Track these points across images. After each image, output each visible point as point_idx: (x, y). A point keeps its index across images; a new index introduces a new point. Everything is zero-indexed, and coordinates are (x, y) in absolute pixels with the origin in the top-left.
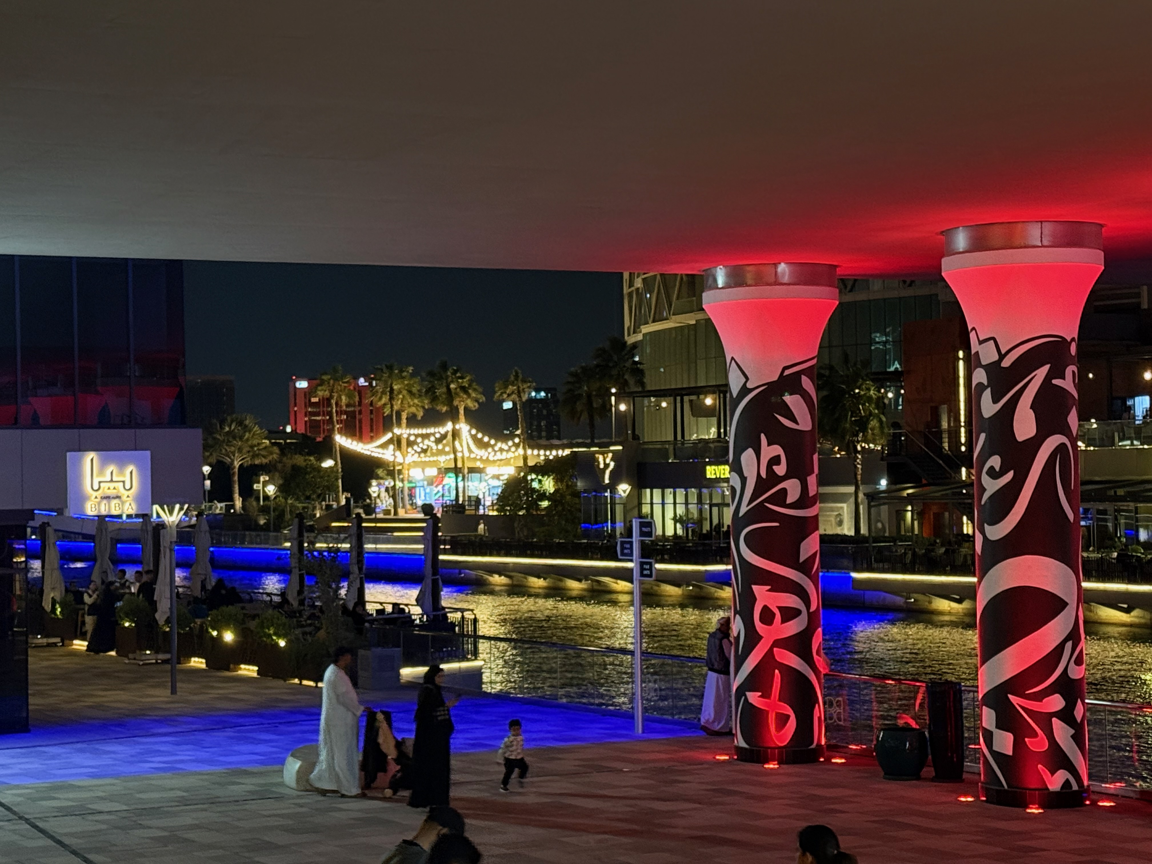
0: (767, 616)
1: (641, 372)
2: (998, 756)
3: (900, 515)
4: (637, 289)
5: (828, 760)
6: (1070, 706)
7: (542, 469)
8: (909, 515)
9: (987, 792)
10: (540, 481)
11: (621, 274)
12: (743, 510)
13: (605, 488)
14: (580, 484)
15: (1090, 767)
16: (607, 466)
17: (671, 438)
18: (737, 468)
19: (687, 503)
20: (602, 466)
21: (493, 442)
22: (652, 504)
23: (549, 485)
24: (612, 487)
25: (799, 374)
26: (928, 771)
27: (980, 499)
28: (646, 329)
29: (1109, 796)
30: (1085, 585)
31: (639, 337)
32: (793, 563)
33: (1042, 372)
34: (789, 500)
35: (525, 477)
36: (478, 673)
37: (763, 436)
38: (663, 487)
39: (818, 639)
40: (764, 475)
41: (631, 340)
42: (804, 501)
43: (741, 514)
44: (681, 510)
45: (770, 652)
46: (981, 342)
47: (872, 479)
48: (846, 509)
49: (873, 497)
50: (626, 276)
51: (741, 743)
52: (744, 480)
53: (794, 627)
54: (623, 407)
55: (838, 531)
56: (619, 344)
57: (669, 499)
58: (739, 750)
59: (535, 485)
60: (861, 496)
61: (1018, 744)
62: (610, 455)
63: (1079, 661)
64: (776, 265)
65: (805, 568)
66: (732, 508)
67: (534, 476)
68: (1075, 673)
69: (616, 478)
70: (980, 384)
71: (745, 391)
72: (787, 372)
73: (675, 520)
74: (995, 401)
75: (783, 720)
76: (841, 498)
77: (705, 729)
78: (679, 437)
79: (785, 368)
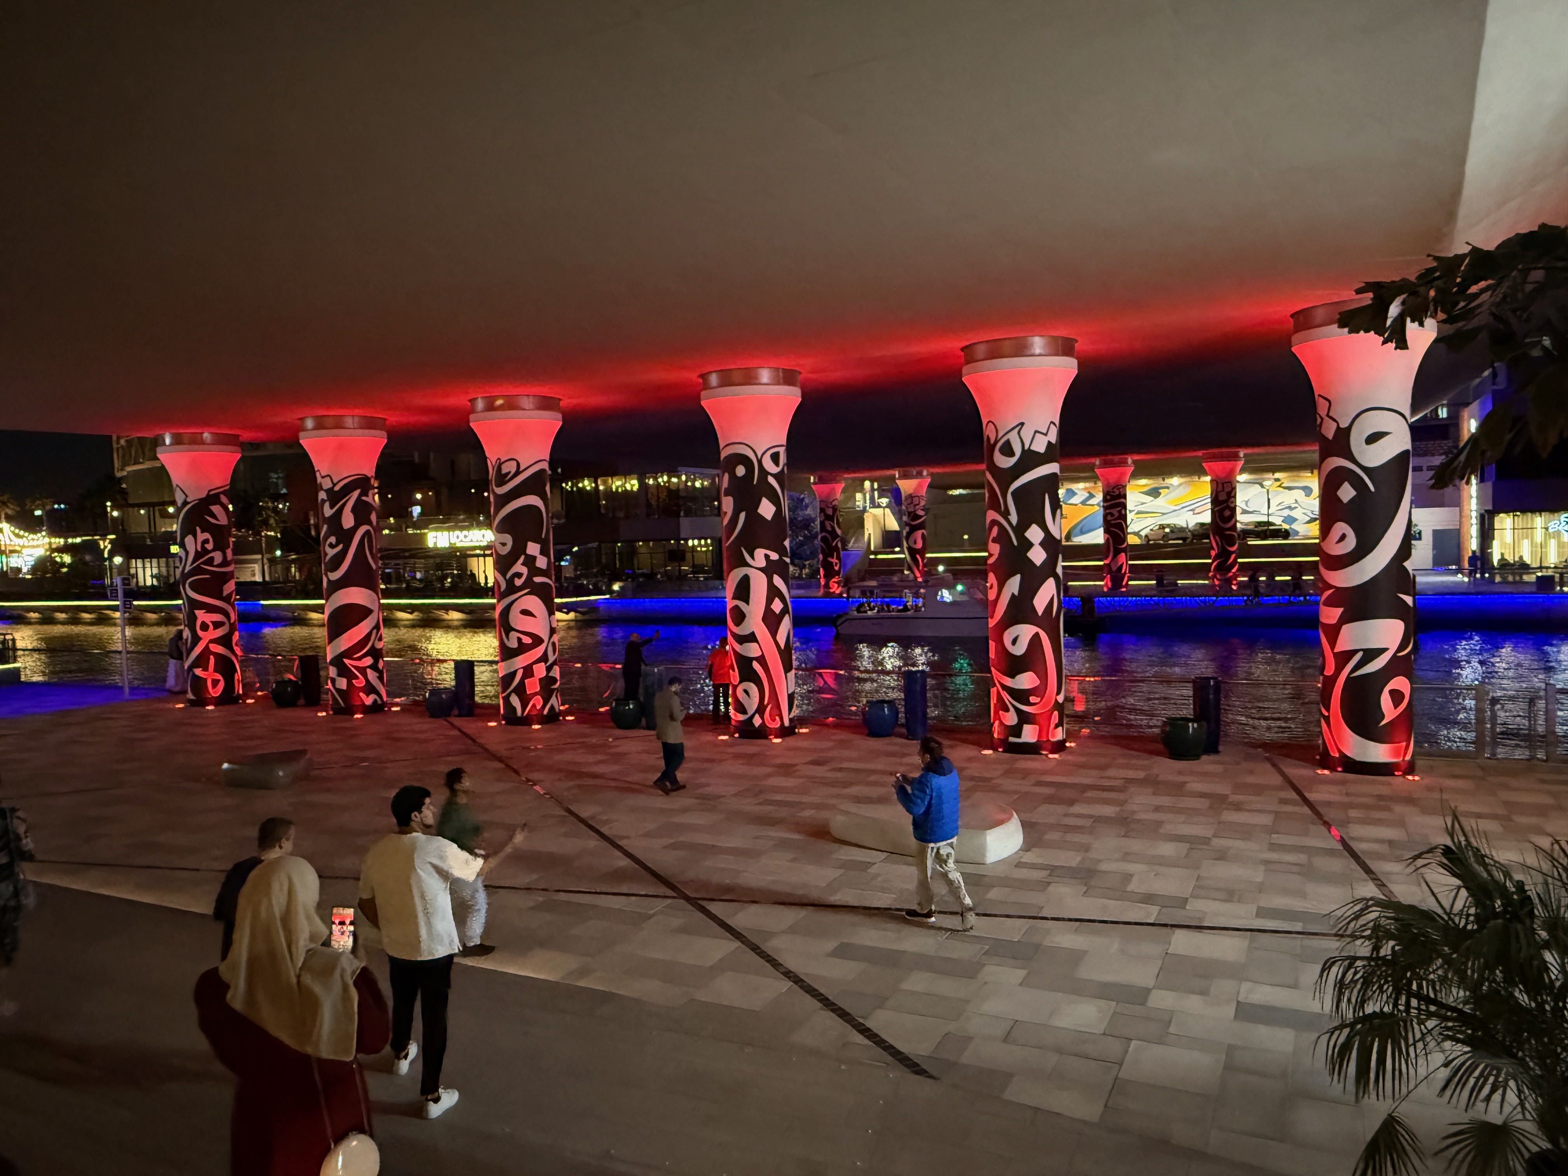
0: (204, 627)
1: (127, 493)
2: (339, 691)
3: (288, 569)
4: (122, 446)
5: (244, 702)
6: (376, 662)
7: (61, 550)
8: (293, 569)
9: (333, 709)
10: (61, 557)
11: (111, 437)
12: (188, 569)
13: (105, 560)
14: (88, 558)
15: (387, 691)
16: (105, 547)
17: (147, 530)
18: (182, 545)
19: (159, 567)
20: (102, 547)
21: (26, 534)
22: (136, 568)
23: (67, 559)
24: (110, 558)
25: (219, 494)
26: (302, 701)
27: (325, 558)
28: (129, 469)
29: (397, 705)
30: (382, 601)
31: (125, 473)
32: (220, 597)
33: (356, 493)
34: (215, 563)
35: (50, 555)
36: (17, 671)
37: (198, 528)
38: (143, 558)
39: (236, 636)
40: (199, 549)
41: (119, 474)
42: (225, 563)
43: (186, 571)
44: (155, 571)
45: (207, 646)
46: (323, 477)
47: (271, 551)
48: (257, 567)
49: (273, 561)
50: (114, 438)
51: (190, 696)
52: (187, 553)
53: (220, 632)
54: (115, 514)
55: (253, 579)
56: (111, 477)
57: (148, 565)
58: (190, 701)
59: (58, 559)
60: (265, 561)
61: (350, 684)
62: (108, 541)
63: (380, 639)
64: (202, 433)
65: (227, 599)
66: (181, 569)
67: (56, 554)
68: (379, 645)
69: (112, 554)
70: (322, 500)
71: (185, 503)
72: (212, 493)
73: (152, 576)
74: (332, 507)
75: (215, 683)
76: (254, 561)
77: (170, 691)
78: (153, 530)
79: (210, 491)
